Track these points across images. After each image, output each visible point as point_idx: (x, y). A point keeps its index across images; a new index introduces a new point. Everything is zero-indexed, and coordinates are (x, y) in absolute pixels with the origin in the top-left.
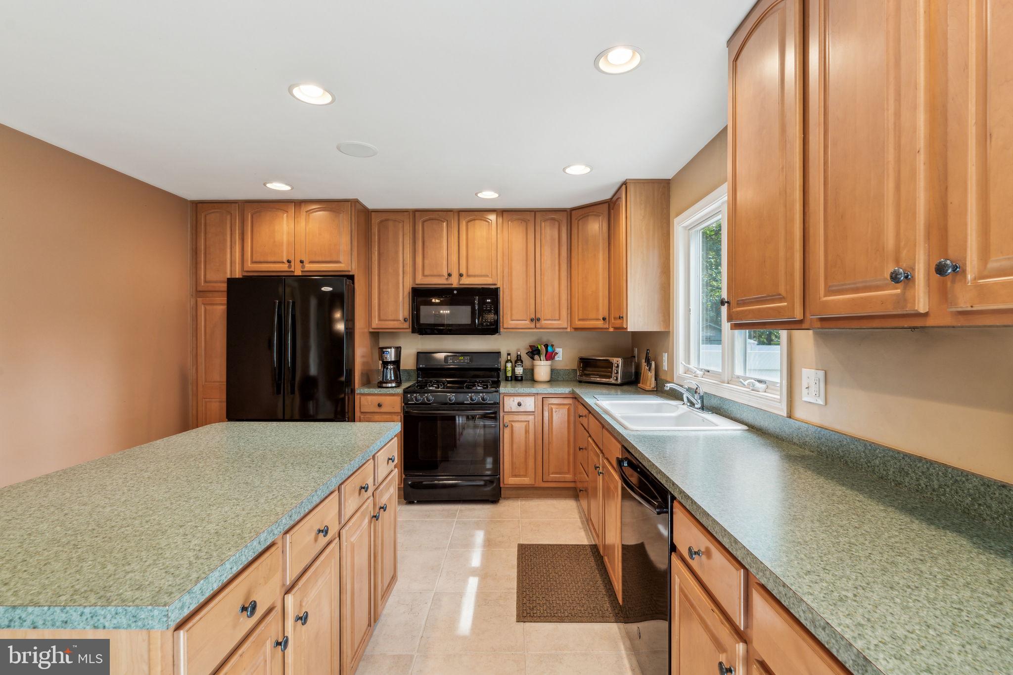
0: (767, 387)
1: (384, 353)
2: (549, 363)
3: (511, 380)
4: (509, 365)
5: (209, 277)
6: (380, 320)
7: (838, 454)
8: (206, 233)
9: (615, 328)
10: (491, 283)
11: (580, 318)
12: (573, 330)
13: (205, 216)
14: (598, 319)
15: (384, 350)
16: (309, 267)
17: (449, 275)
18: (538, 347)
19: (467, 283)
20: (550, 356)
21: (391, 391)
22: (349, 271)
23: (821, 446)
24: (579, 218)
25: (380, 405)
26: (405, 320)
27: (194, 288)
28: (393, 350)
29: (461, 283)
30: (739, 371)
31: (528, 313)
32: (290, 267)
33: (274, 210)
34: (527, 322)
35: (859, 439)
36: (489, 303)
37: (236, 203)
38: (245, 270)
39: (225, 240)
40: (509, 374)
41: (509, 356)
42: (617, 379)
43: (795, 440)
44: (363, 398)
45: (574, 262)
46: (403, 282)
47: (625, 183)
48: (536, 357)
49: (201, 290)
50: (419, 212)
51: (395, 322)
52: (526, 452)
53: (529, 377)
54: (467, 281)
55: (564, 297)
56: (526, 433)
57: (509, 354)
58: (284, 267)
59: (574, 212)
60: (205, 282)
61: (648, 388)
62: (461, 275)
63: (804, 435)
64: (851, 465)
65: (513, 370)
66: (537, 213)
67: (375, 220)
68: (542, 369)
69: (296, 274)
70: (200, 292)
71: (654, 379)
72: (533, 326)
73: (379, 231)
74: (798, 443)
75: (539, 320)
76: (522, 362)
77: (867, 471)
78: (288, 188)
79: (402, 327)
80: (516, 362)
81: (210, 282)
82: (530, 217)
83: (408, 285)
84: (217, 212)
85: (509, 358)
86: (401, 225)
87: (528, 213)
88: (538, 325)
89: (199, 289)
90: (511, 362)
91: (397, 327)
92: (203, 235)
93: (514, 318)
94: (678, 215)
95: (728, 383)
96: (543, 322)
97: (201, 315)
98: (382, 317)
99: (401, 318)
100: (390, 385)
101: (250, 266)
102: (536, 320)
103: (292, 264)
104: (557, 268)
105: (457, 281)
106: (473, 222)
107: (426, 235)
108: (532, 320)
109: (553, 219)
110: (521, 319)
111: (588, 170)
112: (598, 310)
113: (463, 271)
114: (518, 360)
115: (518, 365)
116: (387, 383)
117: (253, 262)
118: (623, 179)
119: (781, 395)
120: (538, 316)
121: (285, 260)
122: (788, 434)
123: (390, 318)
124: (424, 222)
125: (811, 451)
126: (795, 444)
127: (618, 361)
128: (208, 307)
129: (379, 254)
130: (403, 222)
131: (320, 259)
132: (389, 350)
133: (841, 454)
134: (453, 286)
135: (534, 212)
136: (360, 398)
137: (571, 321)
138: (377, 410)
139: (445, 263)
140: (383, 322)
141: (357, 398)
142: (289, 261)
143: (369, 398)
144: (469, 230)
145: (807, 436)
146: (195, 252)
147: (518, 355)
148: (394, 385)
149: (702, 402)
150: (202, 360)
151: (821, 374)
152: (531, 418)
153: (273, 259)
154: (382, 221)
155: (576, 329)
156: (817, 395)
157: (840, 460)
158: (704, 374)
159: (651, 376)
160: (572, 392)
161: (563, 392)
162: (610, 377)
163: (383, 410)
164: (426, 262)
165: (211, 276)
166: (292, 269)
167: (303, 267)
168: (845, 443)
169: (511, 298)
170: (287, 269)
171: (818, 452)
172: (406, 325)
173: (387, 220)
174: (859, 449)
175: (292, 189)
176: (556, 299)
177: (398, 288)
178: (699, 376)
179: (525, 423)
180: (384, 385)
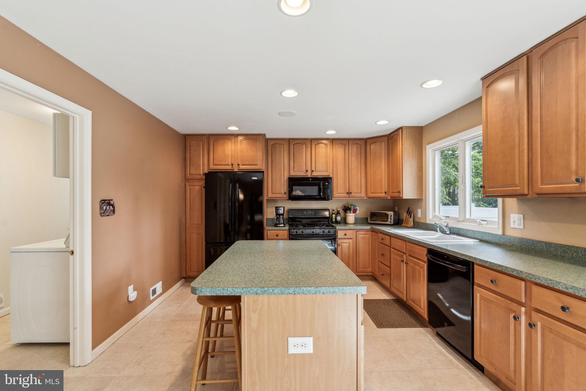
0: (487, 223)
1: (278, 209)
2: (354, 214)
3: (335, 223)
4: (334, 216)
5: (192, 172)
6: (272, 193)
7: (532, 248)
8: (190, 150)
9: (392, 197)
10: (327, 175)
11: (372, 192)
12: (367, 198)
13: (190, 142)
14: (382, 193)
15: (278, 208)
16: (242, 167)
17: (307, 171)
18: (348, 207)
19: (316, 175)
20: (355, 211)
21: (283, 228)
22: (262, 169)
23: (522, 246)
24: (371, 143)
25: (277, 235)
26: (285, 193)
27: (184, 177)
28: (282, 208)
29: (312, 175)
30: (468, 216)
31: (346, 190)
32: (232, 167)
33: (224, 139)
34: (345, 194)
35: (543, 241)
36: (327, 185)
37: (205, 135)
38: (210, 169)
39: (200, 154)
40: (334, 220)
41: (333, 211)
42: (391, 222)
43: (507, 244)
44: (269, 232)
45: (368, 164)
46: (284, 174)
47: (401, 128)
48: (348, 211)
49: (188, 178)
50: (292, 140)
51: (280, 195)
52: (348, 258)
53: (344, 221)
54: (315, 174)
55: (363, 182)
56: (348, 248)
57: (333, 210)
58: (230, 167)
59: (368, 140)
60: (190, 174)
61: (409, 226)
62: (313, 171)
63: (512, 242)
64: (538, 252)
65: (336, 218)
66: (350, 140)
67: (270, 143)
68: (351, 217)
69: (235, 171)
70: (186, 179)
71: (412, 221)
72: (348, 196)
73: (272, 149)
74: (509, 245)
75: (351, 193)
76: (340, 214)
77: (547, 253)
78: (237, 129)
79: (283, 197)
80: (337, 214)
81: (192, 175)
82: (346, 142)
83: (286, 176)
84: (196, 140)
85: (334, 212)
86: (282, 146)
87: (345, 140)
88: (350, 196)
89: (187, 178)
90: (335, 214)
91: (280, 197)
92: (189, 151)
93: (339, 192)
94: (429, 143)
95: (463, 222)
96: (352, 194)
97: (188, 192)
98: (273, 192)
99: (283, 192)
100: (281, 225)
101: (212, 167)
102: (349, 193)
103: (234, 166)
104: (359, 167)
105: (310, 174)
106: (318, 145)
107: (295, 151)
108: (348, 193)
109: (358, 144)
110: (341, 192)
111: (388, 122)
112: (382, 188)
113: (313, 169)
114: (338, 213)
115: (338, 215)
116: (280, 224)
117: (214, 165)
118: (400, 126)
119: (498, 225)
120: (350, 191)
121: (230, 164)
122: (503, 242)
123: (277, 192)
124: (294, 144)
125: (517, 248)
126: (507, 246)
127: (390, 213)
128: (191, 187)
129: (272, 161)
130: (284, 145)
131: (247, 163)
132: (281, 208)
133: (533, 248)
134: (308, 177)
135: (348, 140)
136: (267, 232)
137: (366, 194)
138: (276, 238)
139: (304, 165)
140: (273, 195)
141: (265, 232)
142: (232, 165)
143: (272, 232)
144: (316, 149)
145: (514, 242)
146: (185, 160)
147: (338, 211)
148: (283, 225)
149: (450, 231)
150: (188, 213)
151: (521, 216)
152: (350, 241)
153: (224, 163)
154: (273, 144)
155: (369, 198)
156: (519, 225)
157: (533, 250)
158: (446, 218)
159: (411, 220)
160: (371, 228)
161: (367, 228)
162: (387, 221)
163: (279, 237)
164: (295, 164)
165: (193, 171)
166: (233, 168)
167: (239, 167)
168: (535, 243)
169: (337, 182)
170: (231, 168)
171: (521, 248)
172: (285, 196)
173: (275, 144)
174: (543, 245)
175: (239, 129)
176: (359, 183)
177: (281, 177)
178: (443, 219)
179: (348, 244)
180: (278, 225)
